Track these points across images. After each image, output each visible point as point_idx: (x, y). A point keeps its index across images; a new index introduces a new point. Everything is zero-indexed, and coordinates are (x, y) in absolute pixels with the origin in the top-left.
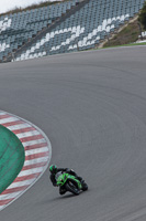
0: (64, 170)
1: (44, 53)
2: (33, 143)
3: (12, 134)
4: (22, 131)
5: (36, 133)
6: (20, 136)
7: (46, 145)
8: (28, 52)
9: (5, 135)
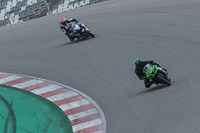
2: (82, 115)
4: (66, 101)
5: (85, 102)
6: (64, 108)
9: (46, 108)
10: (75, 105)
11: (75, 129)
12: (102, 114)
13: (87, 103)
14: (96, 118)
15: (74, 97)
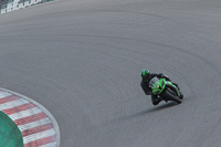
0: (160, 76)
2: (33, 125)
4: (16, 110)
5: (36, 111)
6: (14, 117)
7: (50, 126)
10: (25, 114)
11: (26, 140)
12: (55, 123)
13: (39, 111)
14: (49, 128)
15: (25, 105)
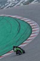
1: (38, 2)
3: (29, 24)
8: (33, 2)
13: (36, 24)
